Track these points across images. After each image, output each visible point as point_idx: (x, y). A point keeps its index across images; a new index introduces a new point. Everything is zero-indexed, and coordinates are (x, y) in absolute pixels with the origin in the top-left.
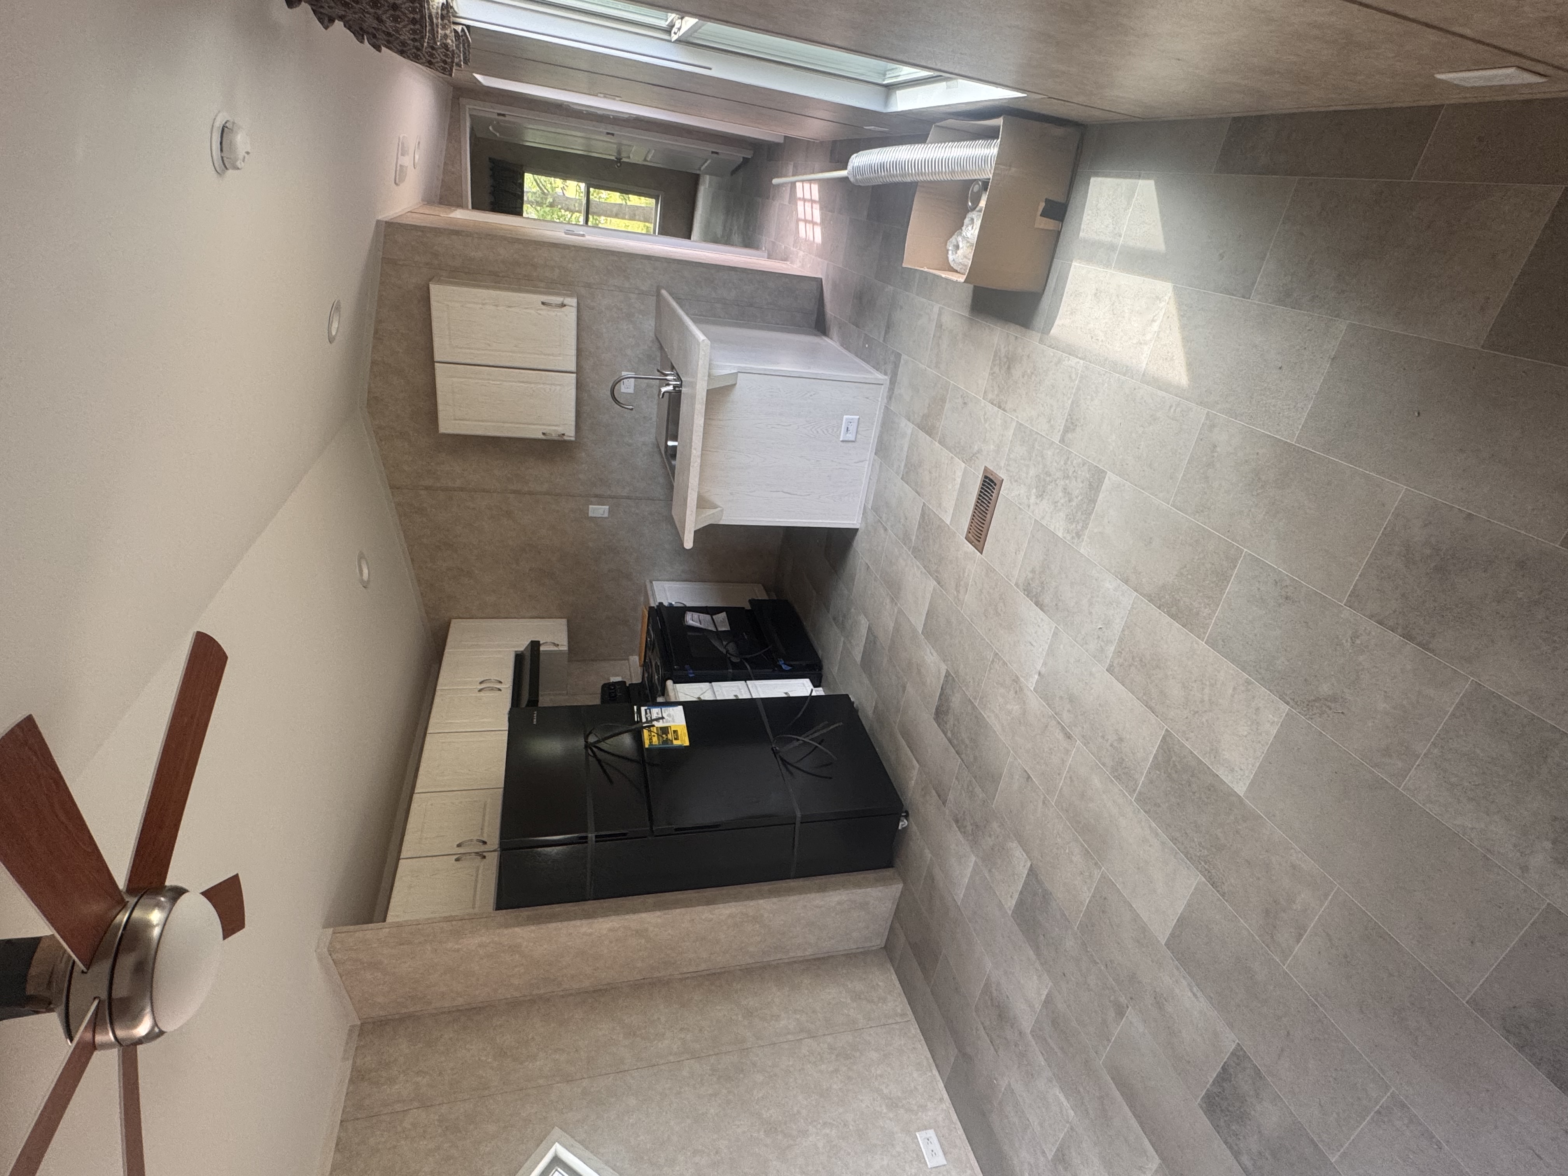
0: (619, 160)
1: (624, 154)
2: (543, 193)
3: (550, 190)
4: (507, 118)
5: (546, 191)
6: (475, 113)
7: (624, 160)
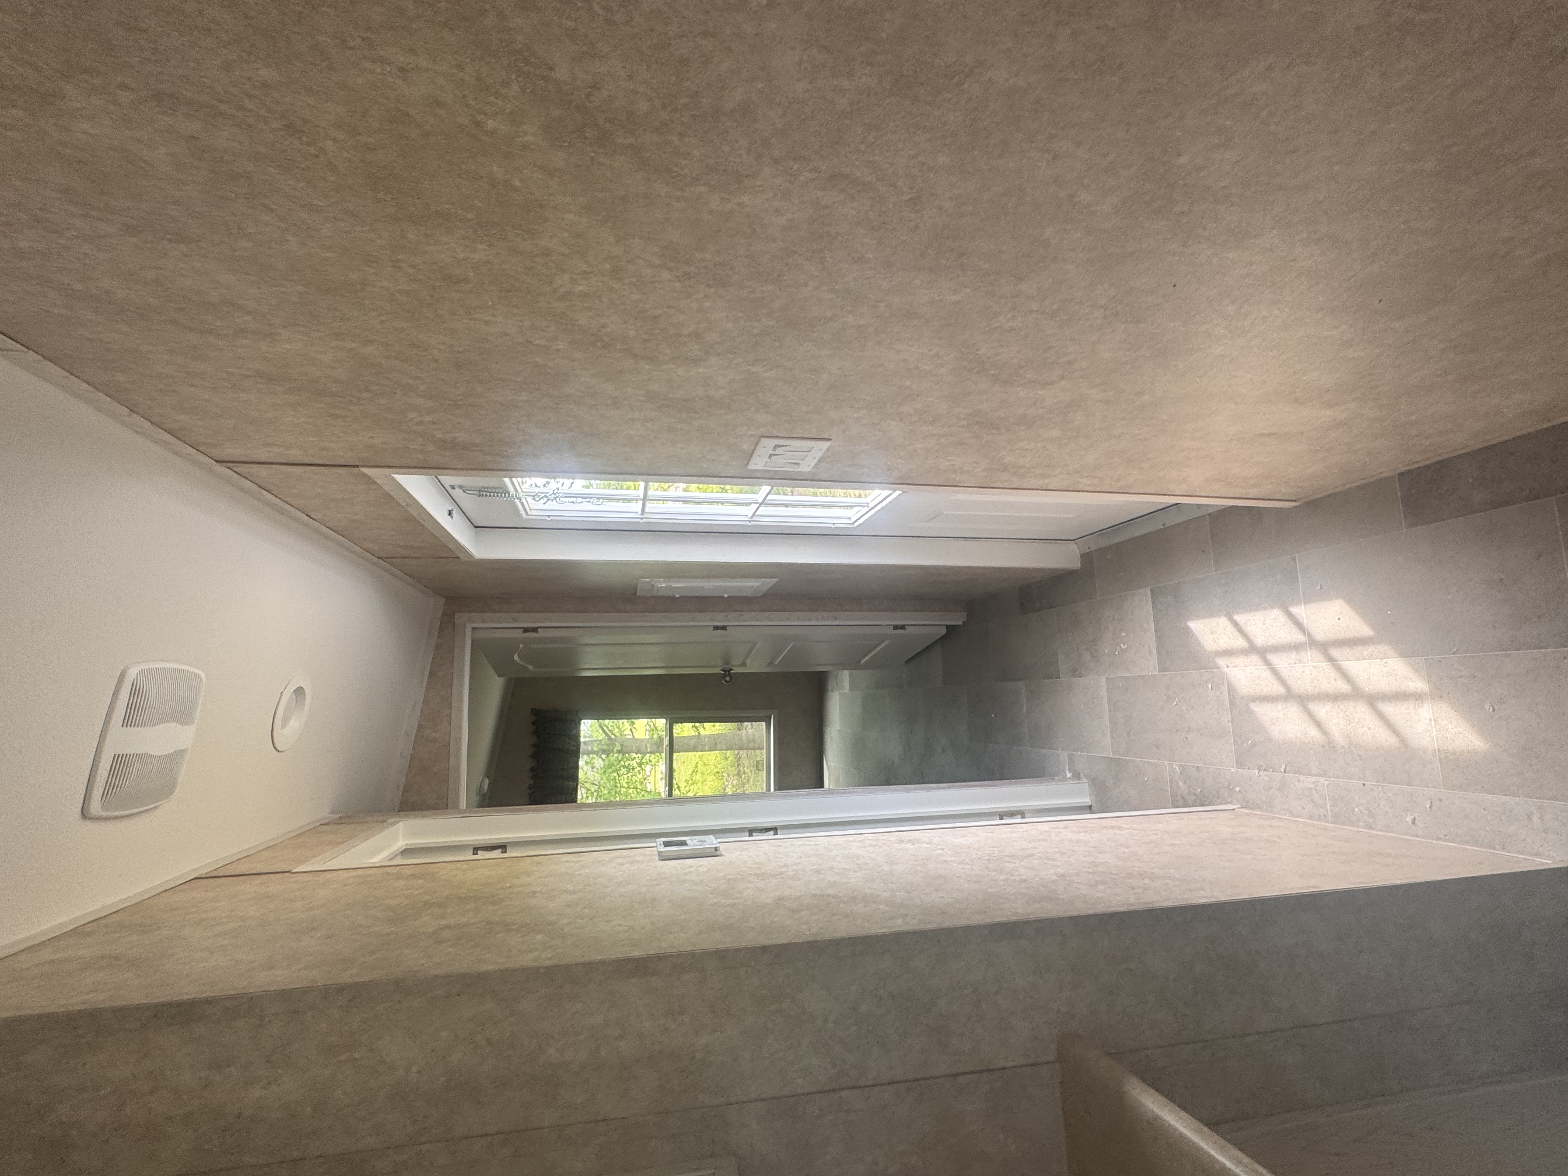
0: (727, 672)
1: (735, 661)
2: (610, 739)
3: (617, 734)
4: (541, 634)
5: (613, 737)
6: (480, 635)
7: (736, 670)
